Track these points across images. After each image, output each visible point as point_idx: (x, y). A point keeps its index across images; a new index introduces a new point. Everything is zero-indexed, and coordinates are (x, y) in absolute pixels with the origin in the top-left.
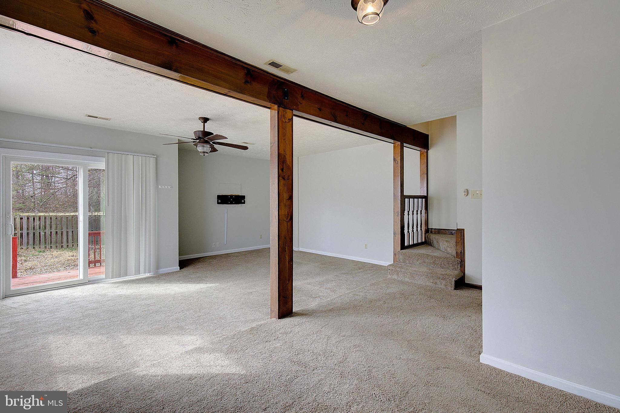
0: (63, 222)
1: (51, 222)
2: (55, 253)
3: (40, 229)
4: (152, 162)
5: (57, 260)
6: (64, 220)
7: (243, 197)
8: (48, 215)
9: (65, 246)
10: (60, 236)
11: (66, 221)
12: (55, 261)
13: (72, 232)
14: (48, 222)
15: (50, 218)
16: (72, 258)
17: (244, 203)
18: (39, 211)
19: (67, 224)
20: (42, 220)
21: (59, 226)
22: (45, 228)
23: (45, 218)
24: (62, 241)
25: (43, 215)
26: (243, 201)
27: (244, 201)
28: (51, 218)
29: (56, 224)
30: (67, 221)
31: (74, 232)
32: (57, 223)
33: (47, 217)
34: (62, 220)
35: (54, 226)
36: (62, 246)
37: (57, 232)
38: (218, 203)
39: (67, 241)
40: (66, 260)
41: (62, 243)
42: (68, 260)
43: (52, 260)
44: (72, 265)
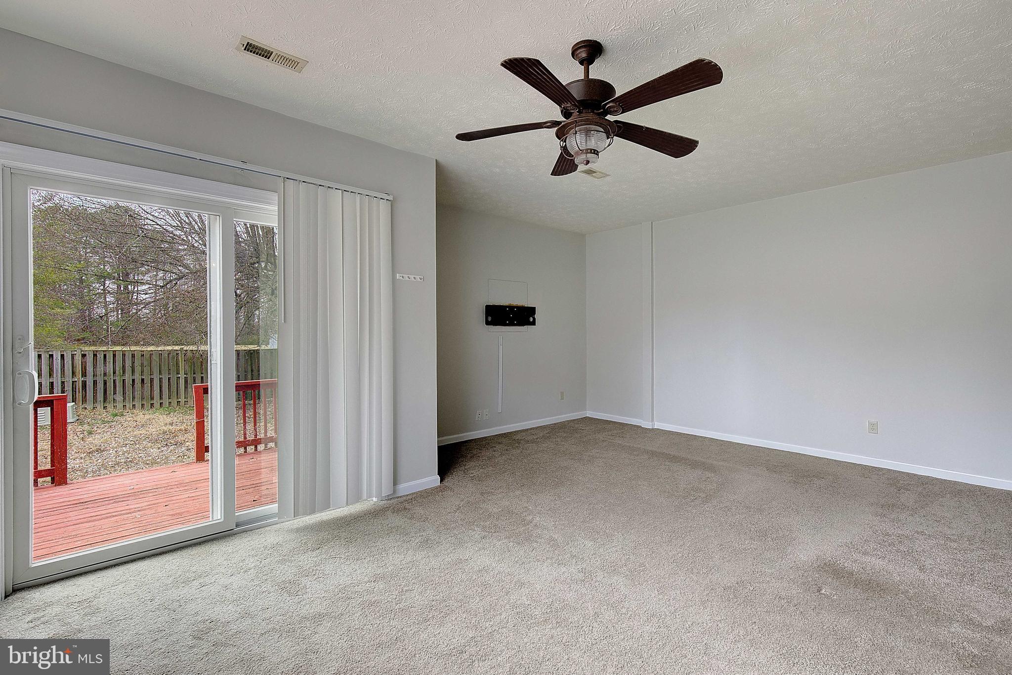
0: (154, 363)
1: (134, 362)
2: (142, 416)
3: (115, 375)
4: (383, 208)
5: (144, 432)
6: (155, 358)
7: (532, 311)
8: (129, 349)
9: (157, 405)
10: (148, 387)
11: (158, 360)
12: (141, 434)
13: (169, 380)
14: (128, 363)
15: (132, 354)
16: (171, 427)
17: (534, 323)
18: (114, 343)
19: (160, 365)
20: (119, 358)
21: (146, 370)
22: (124, 372)
23: (124, 355)
24: (152, 396)
25: (120, 349)
26: (531, 319)
27: (534, 319)
28: (133, 356)
29: (142, 365)
30: (160, 360)
31: (171, 380)
32: (143, 363)
33: (127, 354)
34: (152, 359)
35: (138, 369)
36: (152, 405)
37: (143, 380)
38: (488, 323)
39: (160, 396)
40: (160, 432)
41: (152, 398)
42: (164, 432)
43: (137, 432)
44: (172, 444)
